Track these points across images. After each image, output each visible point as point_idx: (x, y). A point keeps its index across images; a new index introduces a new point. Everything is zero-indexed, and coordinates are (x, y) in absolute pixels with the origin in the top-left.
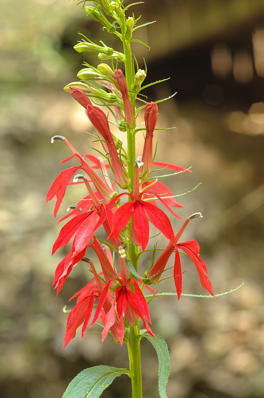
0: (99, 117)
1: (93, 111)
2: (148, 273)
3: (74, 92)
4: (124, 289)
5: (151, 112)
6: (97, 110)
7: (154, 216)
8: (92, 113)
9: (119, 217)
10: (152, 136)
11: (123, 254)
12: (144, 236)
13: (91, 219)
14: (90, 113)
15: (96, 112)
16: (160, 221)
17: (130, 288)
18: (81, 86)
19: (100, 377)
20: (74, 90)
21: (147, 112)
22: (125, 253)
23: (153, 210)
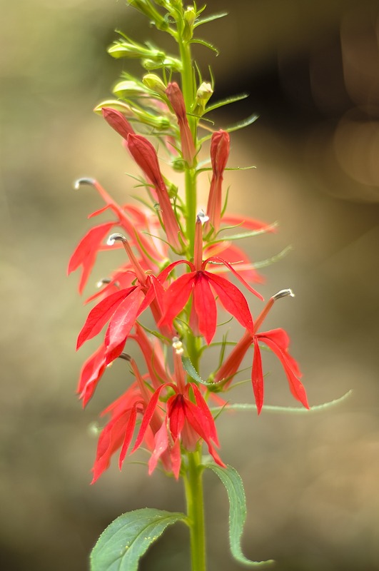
0: (144, 151)
1: (136, 142)
2: (215, 377)
3: (109, 115)
4: (179, 399)
5: (219, 144)
6: (142, 142)
7: (224, 294)
8: (135, 145)
9: (173, 295)
10: (221, 178)
11: (178, 349)
12: (209, 323)
13: (132, 298)
14: (132, 145)
15: (140, 143)
16: (233, 301)
17: (190, 398)
18: (119, 107)
19: (145, 525)
20: (108, 112)
21: (215, 144)
22: (182, 347)
23: (222, 286)
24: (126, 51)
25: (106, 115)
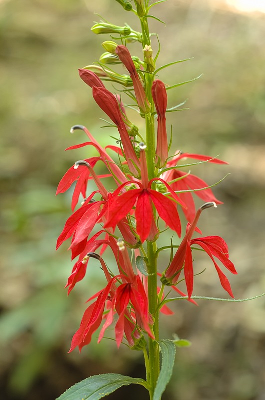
0: (105, 99)
1: (98, 92)
2: (166, 273)
3: (84, 74)
4: (128, 286)
5: (155, 90)
6: (103, 92)
7: (159, 205)
8: (98, 95)
9: (119, 205)
11: (121, 246)
12: (146, 227)
13: (94, 209)
14: (96, 94)
15: (102, 93)
16: (166, 210)
17: (134, 287)
18: (96, 70)
20: (83, 72)
21: (153, 90)
22: (124, 245)
23: (159, 199)
24: (102, 28)
25: (81, 74)
